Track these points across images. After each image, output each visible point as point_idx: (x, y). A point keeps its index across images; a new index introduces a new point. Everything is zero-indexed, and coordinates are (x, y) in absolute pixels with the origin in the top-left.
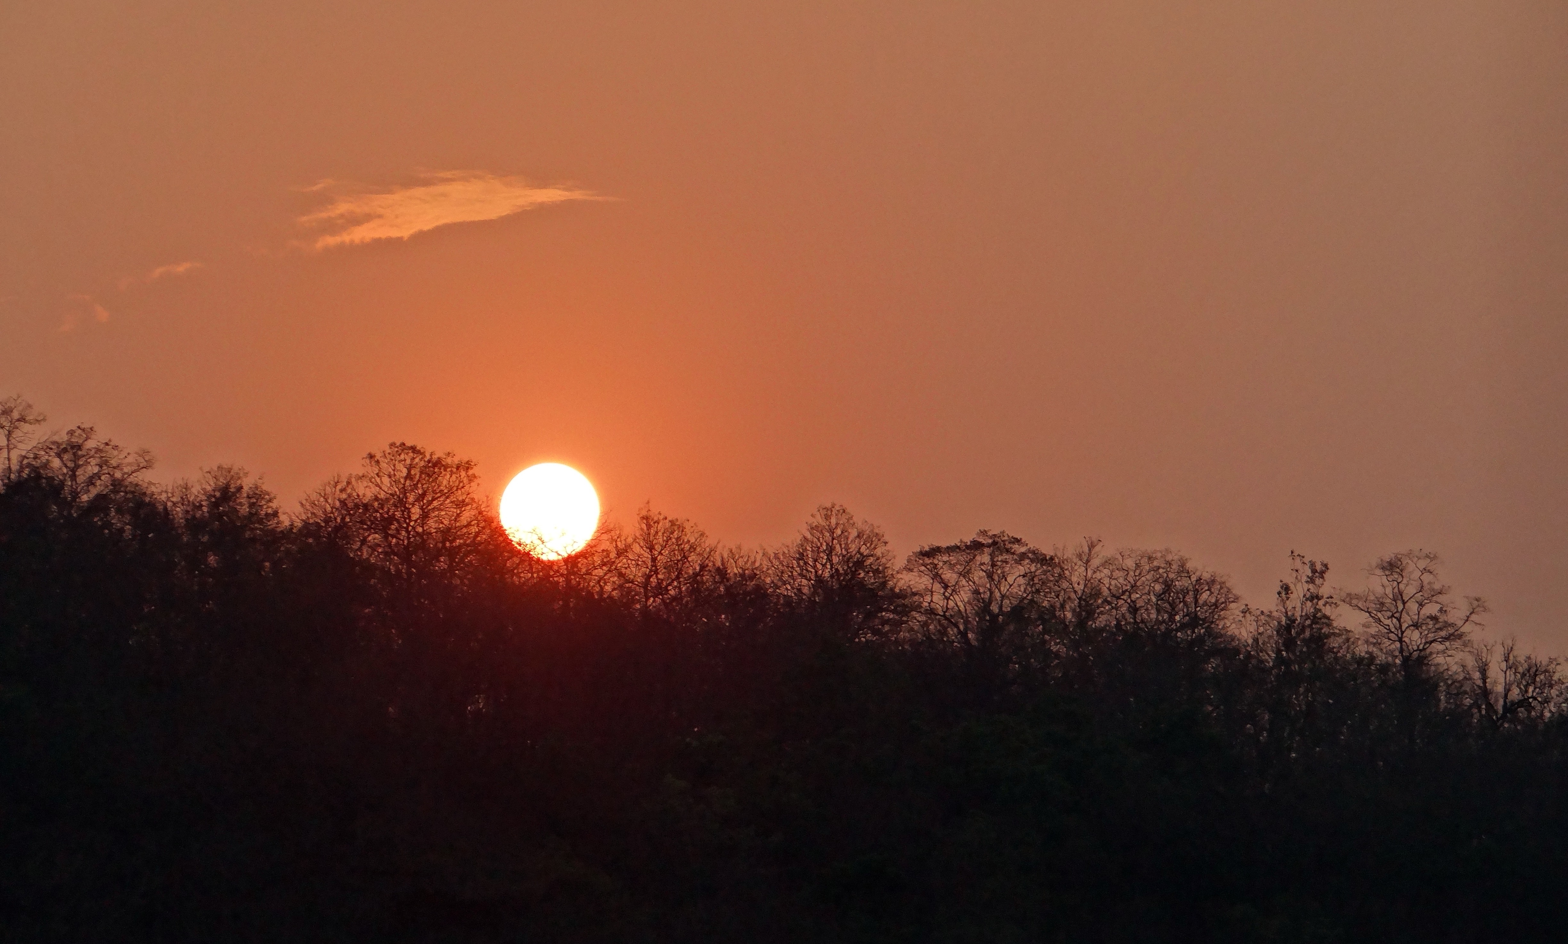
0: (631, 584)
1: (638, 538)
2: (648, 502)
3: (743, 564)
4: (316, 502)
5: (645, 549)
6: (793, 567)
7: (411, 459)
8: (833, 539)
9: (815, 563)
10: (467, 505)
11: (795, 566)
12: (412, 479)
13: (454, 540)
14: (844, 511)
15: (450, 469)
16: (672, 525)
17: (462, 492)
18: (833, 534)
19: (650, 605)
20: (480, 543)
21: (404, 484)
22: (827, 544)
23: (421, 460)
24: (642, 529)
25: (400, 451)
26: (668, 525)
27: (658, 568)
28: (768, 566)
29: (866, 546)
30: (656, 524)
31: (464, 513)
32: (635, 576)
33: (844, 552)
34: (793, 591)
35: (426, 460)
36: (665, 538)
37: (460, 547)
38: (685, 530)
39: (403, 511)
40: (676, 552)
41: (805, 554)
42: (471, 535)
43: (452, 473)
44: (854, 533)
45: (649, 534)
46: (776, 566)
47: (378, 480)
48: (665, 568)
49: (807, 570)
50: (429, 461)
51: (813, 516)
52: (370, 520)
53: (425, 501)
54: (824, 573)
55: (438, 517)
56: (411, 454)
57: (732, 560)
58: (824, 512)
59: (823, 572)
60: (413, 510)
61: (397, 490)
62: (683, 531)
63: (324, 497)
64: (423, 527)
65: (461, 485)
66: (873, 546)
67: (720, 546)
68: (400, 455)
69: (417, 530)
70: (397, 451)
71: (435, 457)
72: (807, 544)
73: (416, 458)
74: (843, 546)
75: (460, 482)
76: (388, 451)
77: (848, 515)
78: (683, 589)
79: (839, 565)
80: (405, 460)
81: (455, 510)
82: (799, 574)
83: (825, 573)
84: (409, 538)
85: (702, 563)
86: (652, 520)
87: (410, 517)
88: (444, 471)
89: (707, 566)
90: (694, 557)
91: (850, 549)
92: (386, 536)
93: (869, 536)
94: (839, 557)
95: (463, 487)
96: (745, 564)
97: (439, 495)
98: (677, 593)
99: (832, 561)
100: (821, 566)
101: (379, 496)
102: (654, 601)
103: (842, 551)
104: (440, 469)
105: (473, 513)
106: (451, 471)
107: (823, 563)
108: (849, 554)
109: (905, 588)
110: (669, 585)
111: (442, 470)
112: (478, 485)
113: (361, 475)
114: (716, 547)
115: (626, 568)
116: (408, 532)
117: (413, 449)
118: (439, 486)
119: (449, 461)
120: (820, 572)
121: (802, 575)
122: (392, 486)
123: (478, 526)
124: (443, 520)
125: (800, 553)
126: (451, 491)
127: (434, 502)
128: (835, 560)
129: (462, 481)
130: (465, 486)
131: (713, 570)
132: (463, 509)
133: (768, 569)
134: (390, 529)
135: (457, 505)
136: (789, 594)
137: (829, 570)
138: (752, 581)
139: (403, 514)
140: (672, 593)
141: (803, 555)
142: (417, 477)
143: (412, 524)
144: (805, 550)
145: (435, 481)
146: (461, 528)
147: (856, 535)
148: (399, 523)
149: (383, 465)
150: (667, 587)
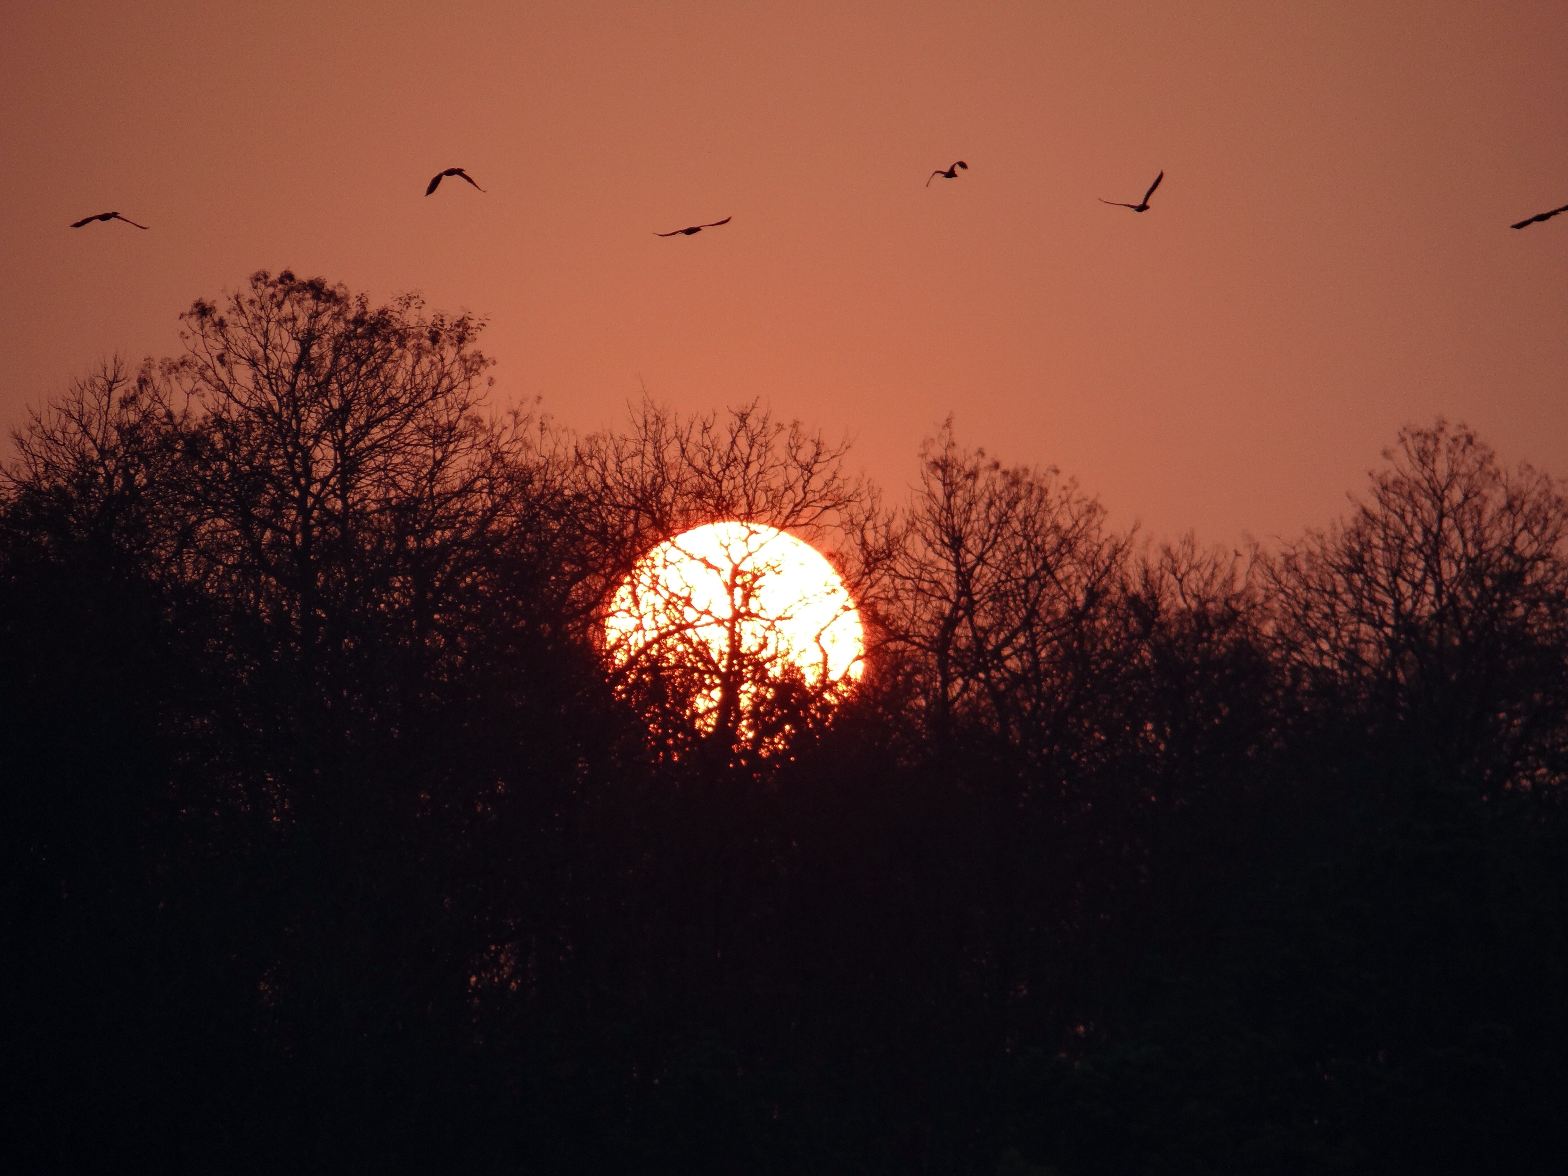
0: (901, 644)
1: (921, 520)
2: (948, 424)
3: (1201, 584)
4: (58, 435)
5: (938, 547)
6: (1334, 593)
7: (310, 317)
8: (1442, 516)
9: (1395, 581)
10: (462, 436)
11: (1340, 590)
12: (310, 369)
13: (429, 530)
14: (1470, 440)
15: (415, 341)
16: (1012, 485)
17: (447, 404)
18: (1442, 502)
19: (954, 698)
20: (498, 539)
21: (293, 385)
22: (1427, 531)
23: (336, 317)
24: (931, 495)
25: (280, 296)
26: (1001, 482)
27: (976, 598)
28: (1267, 589)
29: (1531, 532)
30: (969, 482)
31: (454, 457)
32: (913, 622)
33: (1472, 551)
34: (1336, 656)
35: (350, 316)
36: (993, 519)
37: (445, 547)
38: (1046, 497)
39: (291, 457)
40: (1024, 556)
41: (1367, 557)
42: (473, 519)
43: (420, 352)
44: (1497, 498)
45: (951, 507)
46: (1290, 591)
47: (222, 373)
48: (993, 598)
49: (1372, 600)
50: (359, 321)
51: (1386, 454)
52: (203, 481)
53: (349, 429)
54: (1419, 606)
55: (384, 470)
56: (310, 303)
57: (1171, 576)
58: (1414, 444)
59: (1415, 604)
60: (317, 453)
61: (272, 398)
62: (1040, 499)
63: (79, 422)
64: (344, 499)
65: (445, 382)
66: (1549, 533)
67: (1139, 538)
68: (280, 305)
69: (329, 507)
70: (274, 296)
71: (373, 308)
72: (1373, 528)
73: (324, 311)
74: (1469, 534)
75: (442, 376)
76: (248, 293)
77: (1483, 452)
78: (1043, 654)
79: (1459, 585)
80: (295, 319)
81: (430, 452)
82: (1352, 612)
83: (1423, 606)
84: (306, 529)
85: (1094, 584)
86: (959, 471)
87: (308, 471)
88: (399, 347)
89: (1106, 591)
90: (1071, 569)
91: (1486, 541)
92: (245, 521)
93: (1539, 508)
94: (1458, 563)
95: (450, 390)
96: (1206, 584)
97: (386, 410)
98: (1027, 665)
99: (1440, 574)
100: (1410, 590)
101: (225, 415)
102: (966, 688)
103: (1465, 545)
104: (388, 341)
105: (478, 456)
106: (419, 347)
107: (1417, 580)
108: (1484, 556)
110: (1007, 642)
111: (393, 344)
112: (491, 382)
113: (176, 358)
114: (1129, 540)
115: (889, 601)
116: (306, 512)
117: (316, 288)
118: (385, 389)
119: (411, 317)
120: (1409, 604)
121: (1360, 614)
122: (261, 390)
123: (490, 493)
124: (397, 478)
125: (1351, 553)
126: (417, 402)
127: (373, 431)
128: (1449, 570)
129: (448, 374)
130: (455, 387)
131: (1122, 603)
132: (451, 447)
133: (1268, 598)
134: (256, 504)
135: (434, 437)
136: (1326, 665)
137: (1432, 598)
138: (1227, 631)
139: (291, 463)
140: (1013, 664)
141: (1361, 558)
142: (328, 362)
143: (315, 488)
144: (1368, 546)
145: (374, 372)
146: (446, 498)
147: (1503, 502)
148: (279, 487)
149: (236, 333)
150: (998, 648)
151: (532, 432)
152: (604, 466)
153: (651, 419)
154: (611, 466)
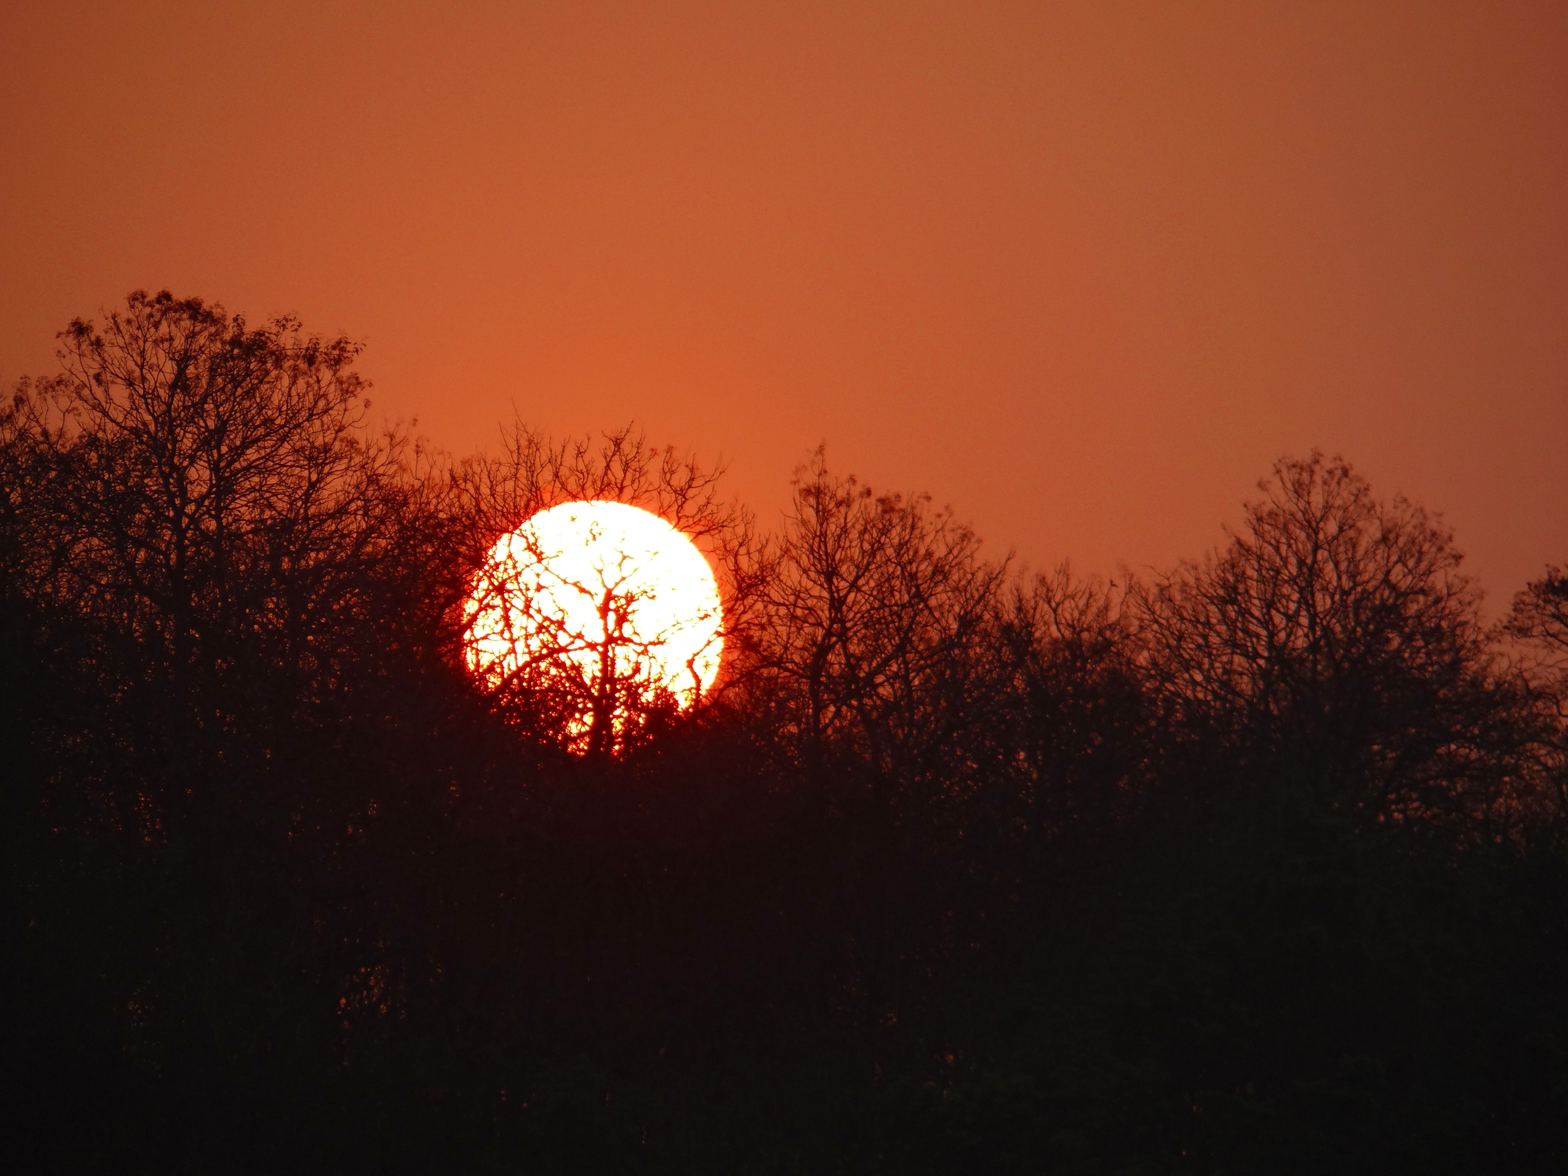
0: (776, 670)
1: (795, 547)
2: (821, 450)
3: (1076, 614)
5: (813, 574)
6: (1208, 624)
7: (187, 338)
8: (1316, 548)
9: (1269, 613)
10: (338, 458)
11: (1214, 621)
12: (186, 389)
13: (303, 551)
14: (1345, 473)
15: (290, 362)
16: (885, 511)
17: (323, 425)
18: (1317, 534)
19: (827, 726)
20: (373, 561)
21: (169, 405)
22: (1301, 563)
23: (212, 338)
24: (804, 523)
25: (157, 316)
26: (874, 510)
27: (849, 625)
28: (1142, 620)
29: (1405, 565)
30: (843, 509)
31: (329, 479)
32: (786, 648)
33: (1346, 583)
34: (1209, 687)
35: (227, 336)
36: (867, 546)
37: (319, 569)
38: (920, 524)
39: (166, 477)
40: (897, 583)
41: (1241, 588)
42: (347, 541)
43: (296, 374)
44: (1372, 531)
45: (824, 535)
46: (1164, 622)
47: (99, 392)
48: (866, 625)
49: (1246, 631)
50: (235, 342)
51: (1261, 485)
52: (77, 500)
53: (224, 449)
54: (1293, 638)
55: (259, 490)
56: (186, 324)
57: (1046, 606)
58: (1289, 476)
59: (1289, 636)
60: (192, 474)
61: (148, 418)
62: (913, 527)
64: (219, 520)
65: (322, 404)
66: (1424, 565)
67: (1014, 567)
68: (156, 325)
69: (203, 527)
70: (150, 315)
71: (250, 328)
72: (1247, 560)
73: (201, 331)
74: (1343, 566)
75: (318, 397)
76: (125, 313)
77: (1358, 484)
78: (916, 682)
79: (1333, 616)
80: (171, 339)
81: (305, 473)
82: (1226, 643)
83: (1296, 638)
84: (181, 549)
85: (967, 612)
86: (831, 498)
87: (183, 491)
88: (275, 368)
89: (980, 619)
90: (944, 595)
91: (1360, 574)
92: (121, 542)
93: (1413, 542)
94: (1332, 597)
95: (326, 411)
96: (1080, 614)
97: (261, 431)
98: (899, 692)
99: (1314, 606)
100: (1284, 622)
101: (99, 433)
102: (838, 714)
103: (1339, 578)
104: (264, 363)
105: (353, 478)
106: (294, 368)
107: (1291, 612)
108: (1359, 589)
109: (1509, 678)
110: (879, 670)
111: (269, 365)
112: (367, 404)
113: (52, 377)
114: (1003, 569)
115: (763, 627)
116: (180, 533)
117: (193, 308)
118: (261, 410)
119: (287, 339)
120: (1283, 635)
121: (1233, 644)
122: (137, 409)
123: (365, 514)
124: (273, 499)
125: (1225, 585)
126: (293, 424)
127: (249, 451)
128: (1323, 602)
129: (325, 396)
130: (331, 408)
131: (996, 633)
132: (327, 469)
133: (1142, 628)
134: (129, 524)
135: (310, 459)
136: (1201, 696)
137: (1306, 630)
138: (1102, 660)
139: (167, 484)
140: (885, 691)
141: (1235, 589)
142: (204, 382)
143: (190, 508)
144: (1242, 577)
145: (249, 394)
146: (322, 518)
147: (1378, 535)
148: (154, 507)
149: (113, 353)
150: (872, 675)
151: (408, 455)
152: (477, 489)
153: (524, 443)
154: (485, 490)
